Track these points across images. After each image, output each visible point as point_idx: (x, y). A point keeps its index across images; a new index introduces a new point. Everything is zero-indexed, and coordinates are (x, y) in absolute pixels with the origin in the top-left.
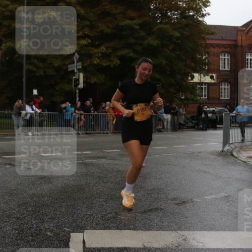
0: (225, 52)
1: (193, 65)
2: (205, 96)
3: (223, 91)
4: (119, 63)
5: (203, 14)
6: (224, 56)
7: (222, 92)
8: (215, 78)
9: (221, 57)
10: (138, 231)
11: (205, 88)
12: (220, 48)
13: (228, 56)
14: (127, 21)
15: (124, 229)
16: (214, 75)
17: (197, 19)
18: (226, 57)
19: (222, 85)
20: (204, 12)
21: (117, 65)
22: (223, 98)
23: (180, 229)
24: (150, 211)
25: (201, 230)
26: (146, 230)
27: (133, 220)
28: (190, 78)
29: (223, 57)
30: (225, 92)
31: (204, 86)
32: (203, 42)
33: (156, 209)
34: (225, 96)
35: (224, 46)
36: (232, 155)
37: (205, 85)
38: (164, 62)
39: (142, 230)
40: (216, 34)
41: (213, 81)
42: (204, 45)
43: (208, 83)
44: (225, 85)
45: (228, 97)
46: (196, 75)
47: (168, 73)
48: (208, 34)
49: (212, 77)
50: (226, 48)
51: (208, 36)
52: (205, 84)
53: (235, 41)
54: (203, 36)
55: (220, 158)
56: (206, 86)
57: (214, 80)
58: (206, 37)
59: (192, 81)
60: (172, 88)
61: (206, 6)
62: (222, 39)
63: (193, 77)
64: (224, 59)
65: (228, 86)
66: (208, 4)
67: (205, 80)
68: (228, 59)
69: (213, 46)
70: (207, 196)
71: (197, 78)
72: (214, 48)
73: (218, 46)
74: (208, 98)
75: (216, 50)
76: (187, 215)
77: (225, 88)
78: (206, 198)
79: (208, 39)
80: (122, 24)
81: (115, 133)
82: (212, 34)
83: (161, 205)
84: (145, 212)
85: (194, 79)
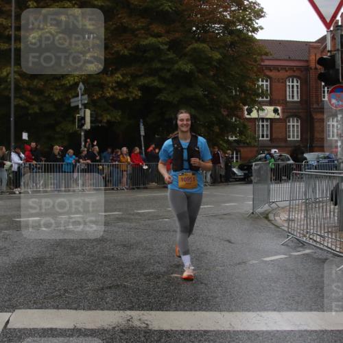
0: (293, 77)
2: (267, 137)
3: (291, 129)
4: (140, 95)
5: (254, 28)
6: (293, 82)
7: (289, 131)
8: (280, 112)
9: (288, 84)
11: (267, 125)
12: (287, 71)
13: (297, 82)
14: (150, 39)
16: (279, 108)
17: (247, 34)
18: (295, 84)
19: (289, 122)
20: (256, 26)
21: (137, 98)
22: (291, 139)
28: (246, 113)
29: (291, 84)
30: (293, 131)
31: (265, 123)
34: (293, 137)
35: (291, 68)
36: (267, 218)
37: (267, 121)
41: (277, 117)
43: (270, 119)
44: (293, 122)
45: (297, 137)
48: (261, 54)
49: (276, 111)
50: (294, 71)
52: (267, 119)
53: (307, 61)
57: (278, 114)
58: (259, 58)
59: (249, 116)
62: (290, 59)
63: (250, 111)
64: (293, 86)
65: (297, 122)
66: (262, 15)
67: (266, 114)
68: (297, 86)
69: (277, 68)
71: (256, 112)
73: (284, 68)
74: (271, 140)
75: (282, 74)
77: (293, 126)
80: (144, 43)
81: (134, 189)
83: (127, 282)
85: (252, 114)
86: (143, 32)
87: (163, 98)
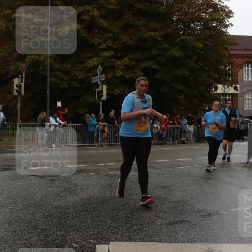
0: (248, 63)
1: (217, 76)
5: (226, 24)
6: (248, 66)
8: (238, 89)
9: (244, 68)
10: (164, 244)
12: (244, 58)
14: (150, 33)
15: (150, 241)
17: (220, 30)
18: (250, 68)
20: (228, 23)
23: (206, 241)
24: (176, 223)
25: (228, 243)
26: (172, 242)
27: (158, 232)
28: (213, 89)
29: (247, 68)
31: (227, 97)
32: (226, 53)
33: (182, 222)
35: (247, 56)
37: (229, 96)
38: (188, 73)
39: (167, 242)
40: (240, 44)
41: (237, 92)
42: (227, 56)
43: (232, 94)
46: (220, 86)
47: (191, 84)
48: (231, 44)
49: (236, 88)
50: (249, 58)
51: (232, 47)
52: (229, 94)
54: (226, 46)
55: (245, 170)
56: (230, 98)
57: (238, 90)
58: (230, 47)
59: (216, 92)
60: (196, 99)
61: (229, 17)
62: (246, 50)
63: (216, 88)
64: (248, 70)
66: (231, 15)
67: (229, 91)
69: (236, 56)
70: (233, 208)
71: (220, 89)
72: (238, 58)
73: (242, 56)
75: (240, 61)
76: (212, 227)
78: (232, 210)
79: (232, 50)
80: (145, 36)
82: (236, 44)
83: (186, 218)
84: (170, 224)
85: (218, 90)
86: (144, 27)
87: (159, 77)
